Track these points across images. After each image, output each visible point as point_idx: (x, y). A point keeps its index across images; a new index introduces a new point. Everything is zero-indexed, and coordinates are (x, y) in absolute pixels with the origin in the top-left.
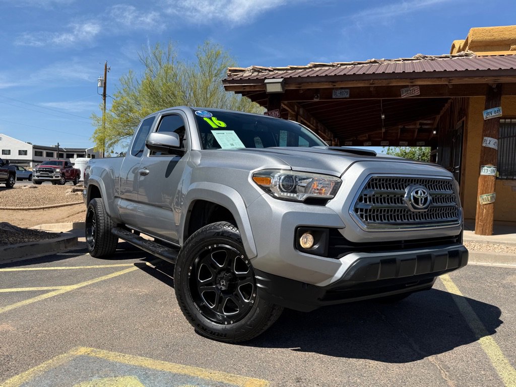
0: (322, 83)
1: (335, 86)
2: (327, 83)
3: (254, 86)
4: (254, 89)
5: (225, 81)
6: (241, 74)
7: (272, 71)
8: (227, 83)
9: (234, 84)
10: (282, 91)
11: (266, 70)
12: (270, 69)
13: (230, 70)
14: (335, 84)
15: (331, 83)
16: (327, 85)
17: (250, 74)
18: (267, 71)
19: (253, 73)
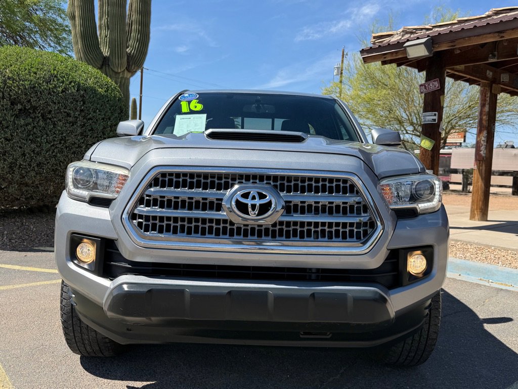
0: (485, 36)
1: (503, 37)
2: (492, 35)
3: (396, 52)
4: (396, 56)
5: (362, 52)
6: (387, 40)
7: (431, 29)
8: (365, 53)
9: (372, 53)
10: (427, 54)
11: (422, 29)
12: (427, 27)
13: (374, 37)
14: (502, 35)
15: (497, 34)
16: (491, 37)
17: (400, 37)
18: (424, 31)
19: (403, 36)
